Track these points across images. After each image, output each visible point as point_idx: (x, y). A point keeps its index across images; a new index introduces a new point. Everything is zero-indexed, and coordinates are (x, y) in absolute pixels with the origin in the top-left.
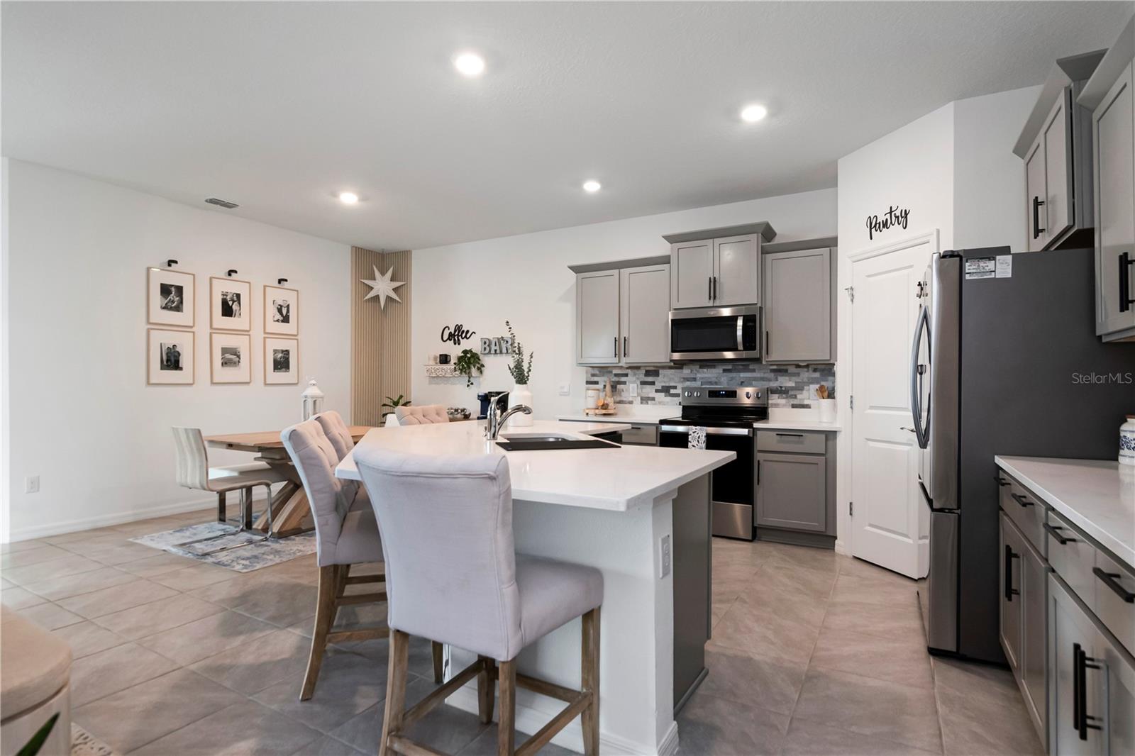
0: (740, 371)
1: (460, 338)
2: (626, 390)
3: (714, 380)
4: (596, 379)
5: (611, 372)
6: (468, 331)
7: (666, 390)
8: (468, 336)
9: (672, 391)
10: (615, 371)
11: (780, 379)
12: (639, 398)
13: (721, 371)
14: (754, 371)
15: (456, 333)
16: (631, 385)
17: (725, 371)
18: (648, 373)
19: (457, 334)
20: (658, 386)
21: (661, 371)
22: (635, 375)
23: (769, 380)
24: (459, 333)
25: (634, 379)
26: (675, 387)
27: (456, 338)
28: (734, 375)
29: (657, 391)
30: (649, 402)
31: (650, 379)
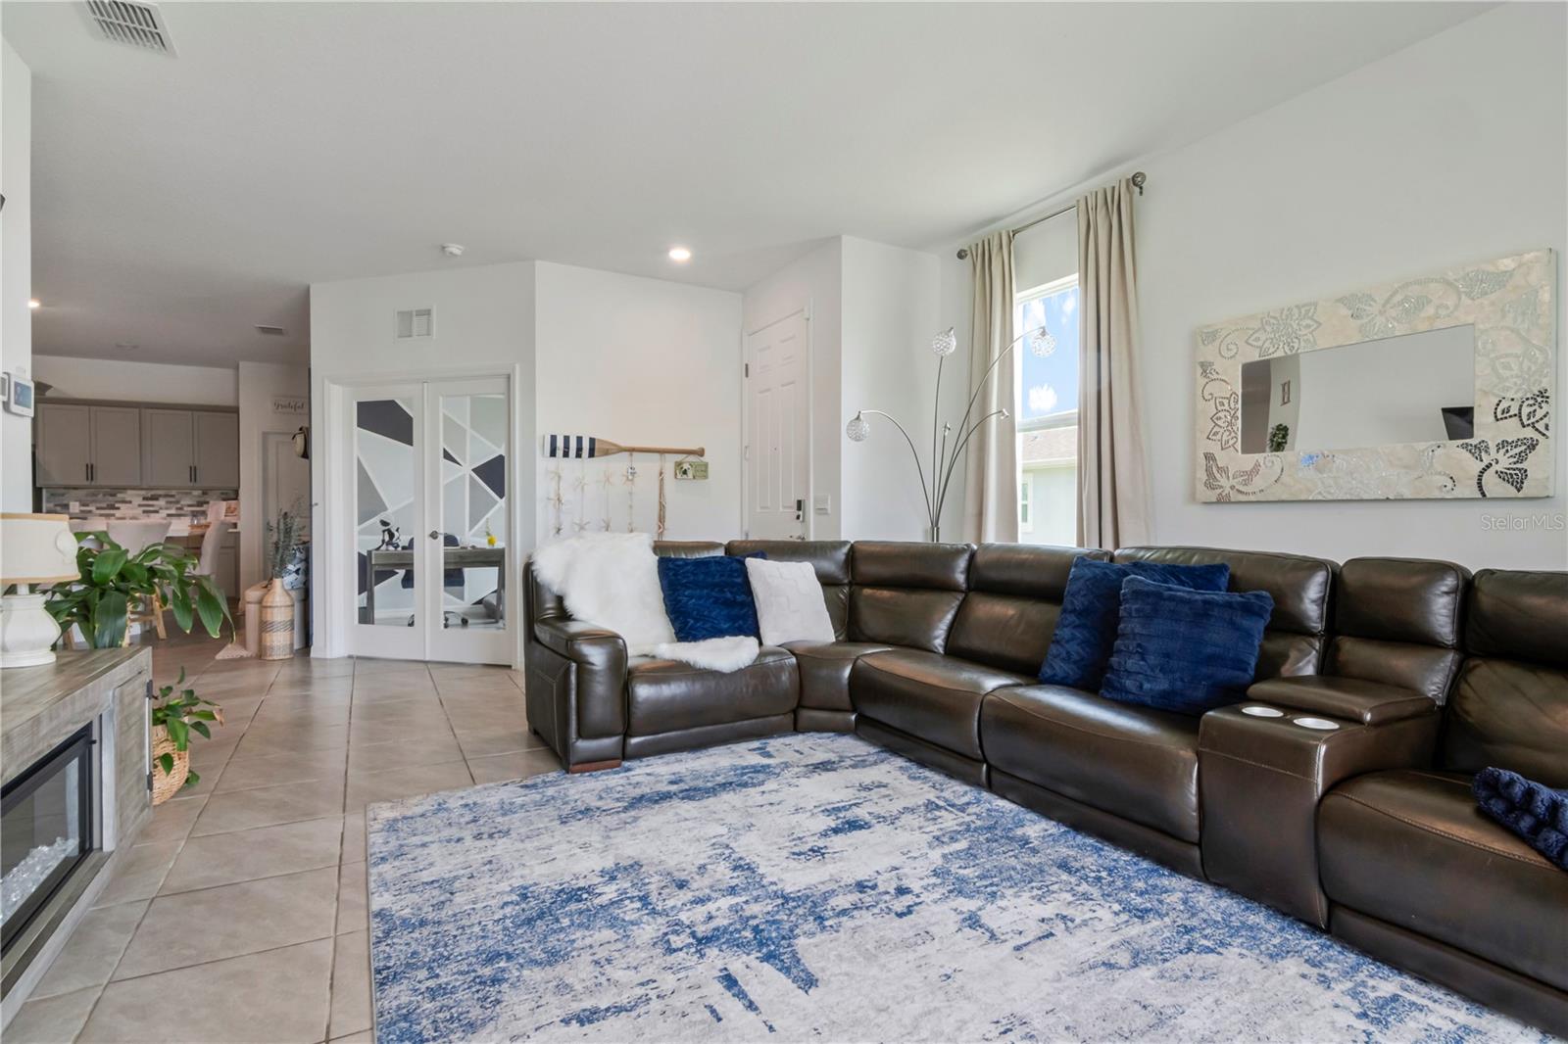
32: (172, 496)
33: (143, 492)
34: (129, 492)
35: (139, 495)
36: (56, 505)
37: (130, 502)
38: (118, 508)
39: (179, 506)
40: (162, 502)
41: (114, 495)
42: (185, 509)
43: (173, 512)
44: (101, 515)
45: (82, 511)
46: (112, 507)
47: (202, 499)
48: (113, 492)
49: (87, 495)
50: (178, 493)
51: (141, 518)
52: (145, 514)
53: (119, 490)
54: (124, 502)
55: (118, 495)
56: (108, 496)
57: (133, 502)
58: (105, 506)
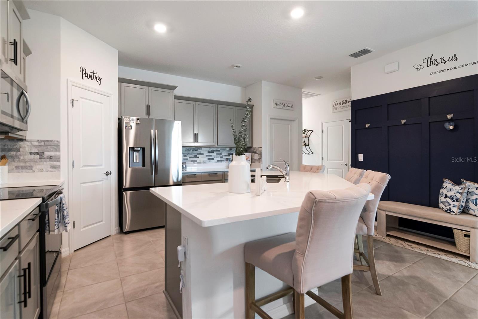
32: (219, 151)
33: (208, 149)
34: (203, 149)
35: (206, 150)
37: (203, 154)
38: (198, 157)
39: (221, 156)
40: (215, 154)
42: (223, 157)
43: (219, 159)
44: (191, 161)
46: (196, 157)
47: (229, 153)
48: (196, 149)
51: (207, 162)
52: (209, 160)
53: (199, 148)
54: (200, 154)
55: (198, 150)
56: (194, 151)
57: (204, 154)
58: (193, 156)
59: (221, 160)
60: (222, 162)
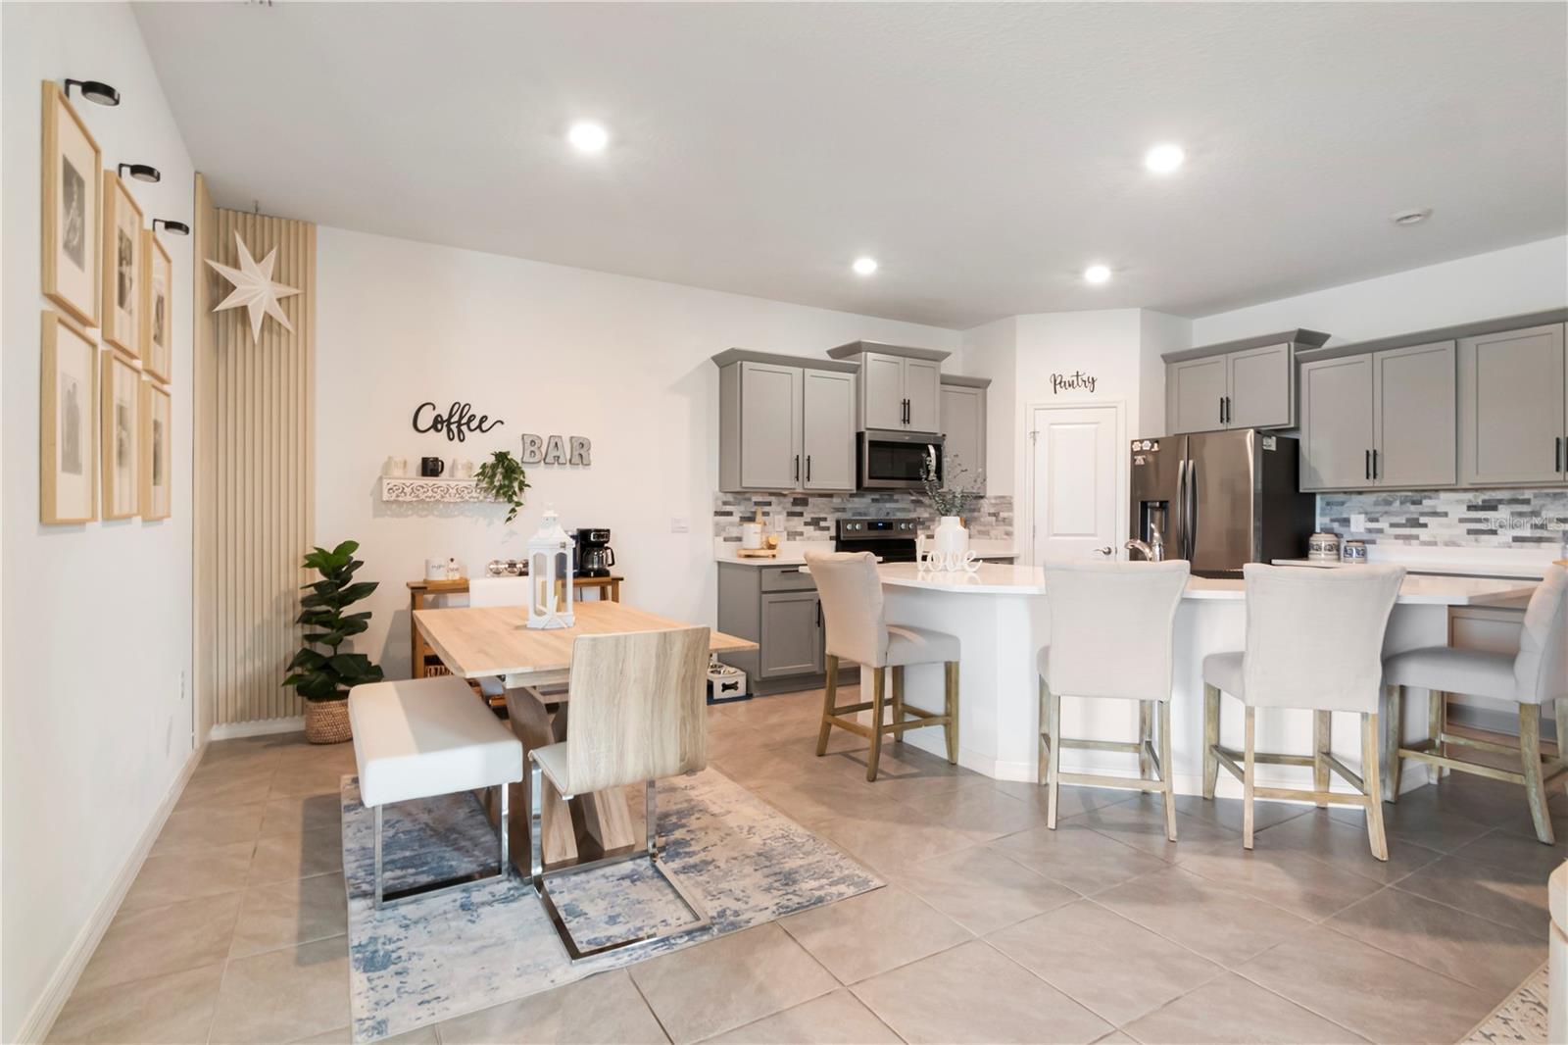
0: (886, 501)
1: (464, 428)
2: (770, 523)
3: (862, 511)
4: (728, 508)
5: (750, 499)
6: (484, 419)
7: (815, 523)
8: (485, 426)
9: (822, 524)
10: (755, 499)
11: (918, 509)
12: (785, 533)
13: (870, 501)
14: (897, 501)
15: (455, 418)
16: (776, 517)
17: (874, 500)
18: (796, 503)
19: (455, 423)
20: (807, 517)
21: (810, 500)
22: (780, 503)
23: (909, 511)
24: (461, 417)
25: (779, 509)
26: (825, 519)
27: (454, 427)
28: (881, 505)
29: (806, 524)
30: (797, 538)
31: (798, 509)
32: (1527, 502)
33: (1469, 496)
34: (1443, 496)
35: (1459, 502)
36: (1332, 521)
37: (1446, 514)
38: (1425, 525)
39: (1537, 521)
40: (1503, 513)
41: (1420, 503)
42: (1552, 526)
43: (1527, 532)
44: (1397, 537)
45: (1370, 531)
46: (1415, 523)
48: (1417, 496)
49: (1376, 504)
50: (1536, 496)
51: (1464, 543)
52: (1472, 537)
53: (1426, 494)
54: (1435, 514)
55: (1425, 502)
56: (1408, 504)
57: (1450, 515)
58: (1404, 522)
59: (1538, 535)
60: (1543, 545)
